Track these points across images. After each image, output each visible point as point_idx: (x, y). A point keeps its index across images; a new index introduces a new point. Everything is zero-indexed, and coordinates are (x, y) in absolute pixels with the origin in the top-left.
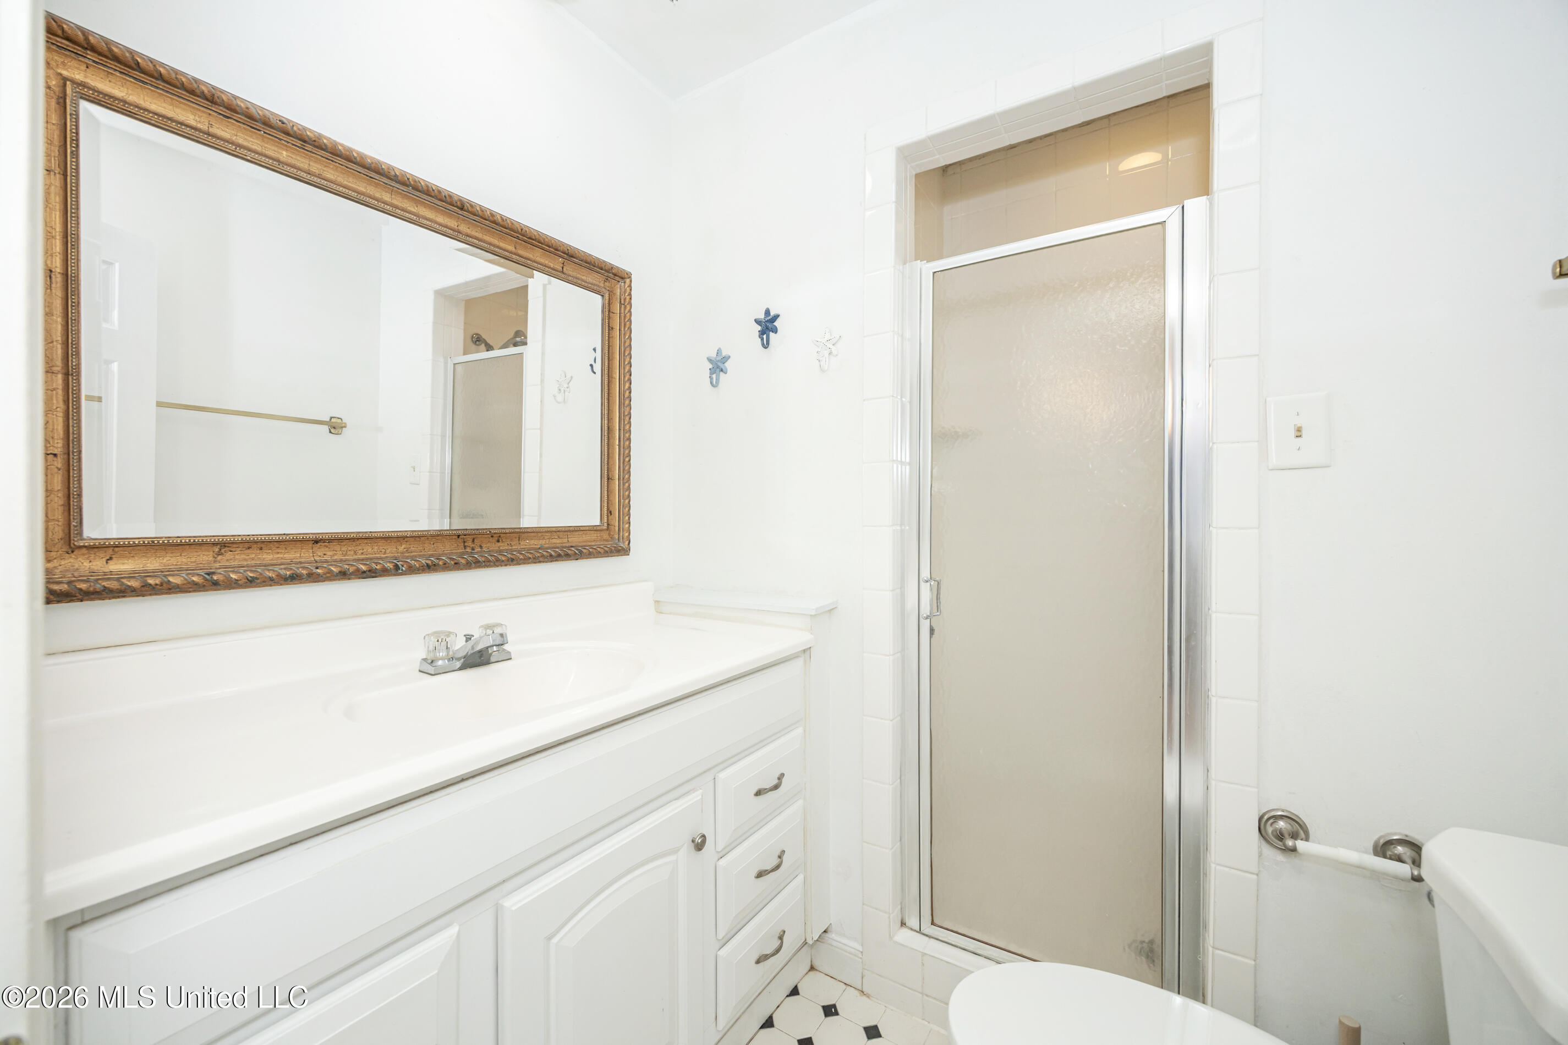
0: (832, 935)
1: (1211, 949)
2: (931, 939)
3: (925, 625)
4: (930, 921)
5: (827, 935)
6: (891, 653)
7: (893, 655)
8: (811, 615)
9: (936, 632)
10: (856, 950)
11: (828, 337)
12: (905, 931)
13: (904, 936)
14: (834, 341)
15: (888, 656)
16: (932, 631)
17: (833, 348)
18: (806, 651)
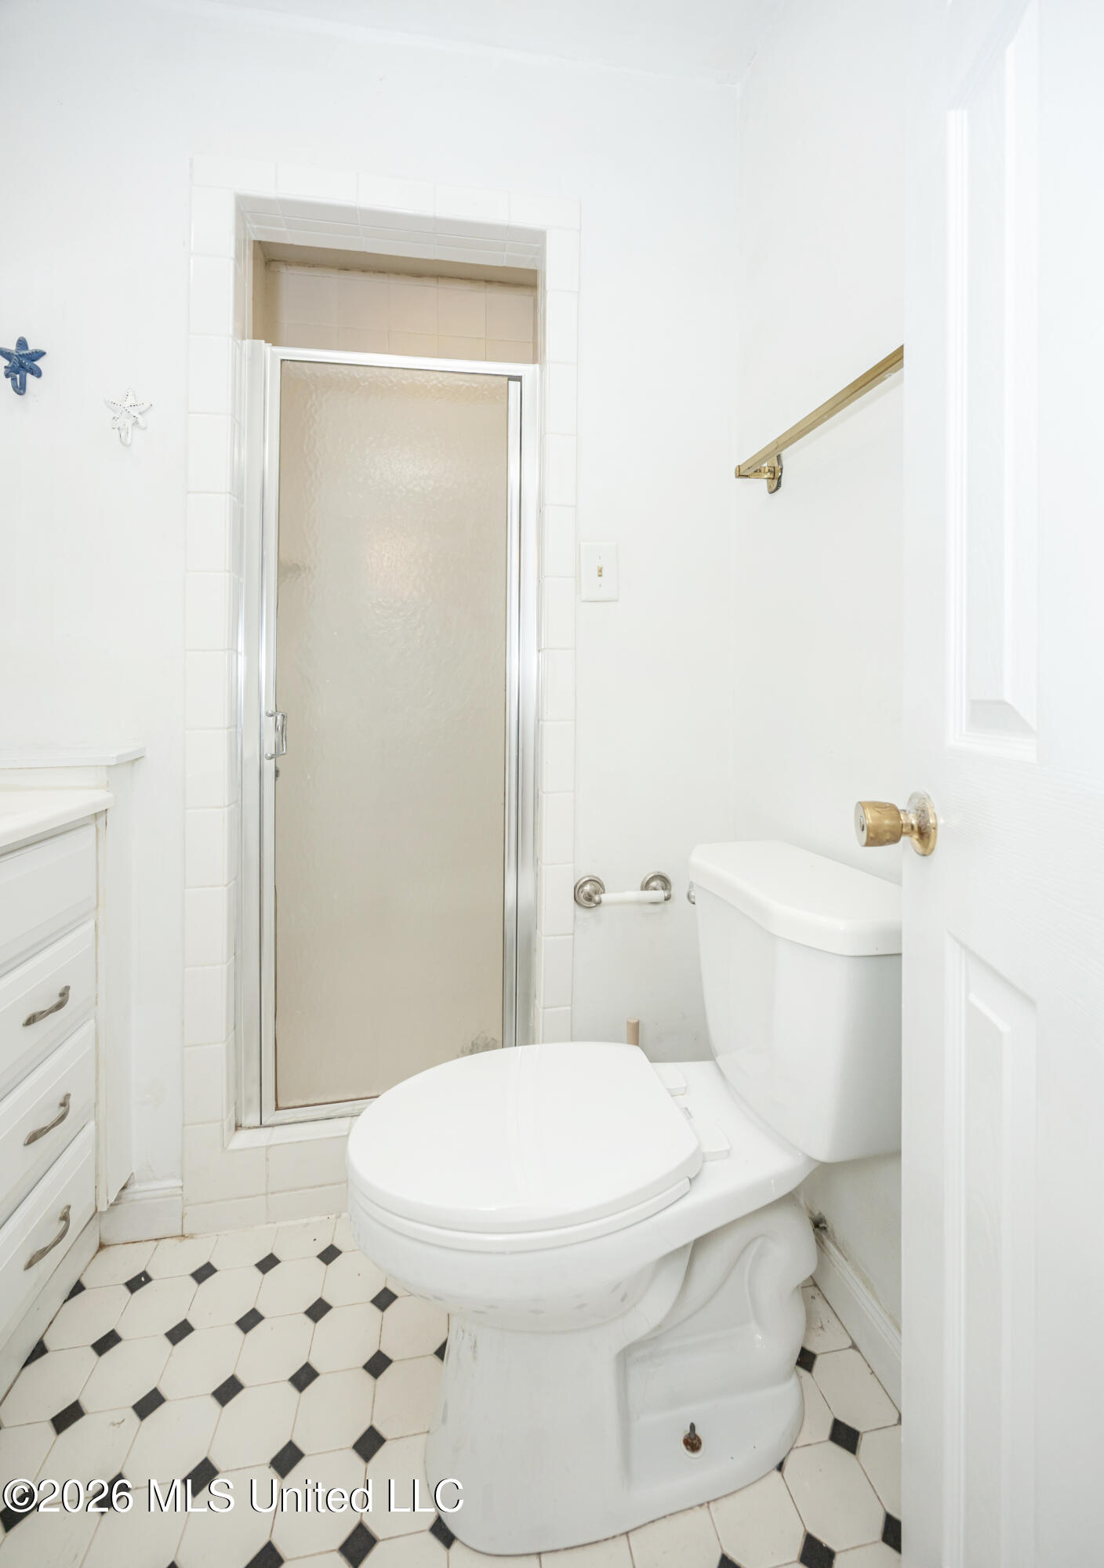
0: (135, 1187)
1: (541, 1010)
2: (276, 1128)
3: (269, 766)
4: (274, 1107)
5: (126, 1191)
6: (226, 804)
7: (229, 805)
8: (108, 766)
9: (281, 774)
10: (172, 1188)
11: (131, 400)
12: (242, 1134)
13: (242, 1139)
14: (143, 408)
15: (220, 807)
16: (277, 772)
17: (140, 419)
18: (99, 816)
